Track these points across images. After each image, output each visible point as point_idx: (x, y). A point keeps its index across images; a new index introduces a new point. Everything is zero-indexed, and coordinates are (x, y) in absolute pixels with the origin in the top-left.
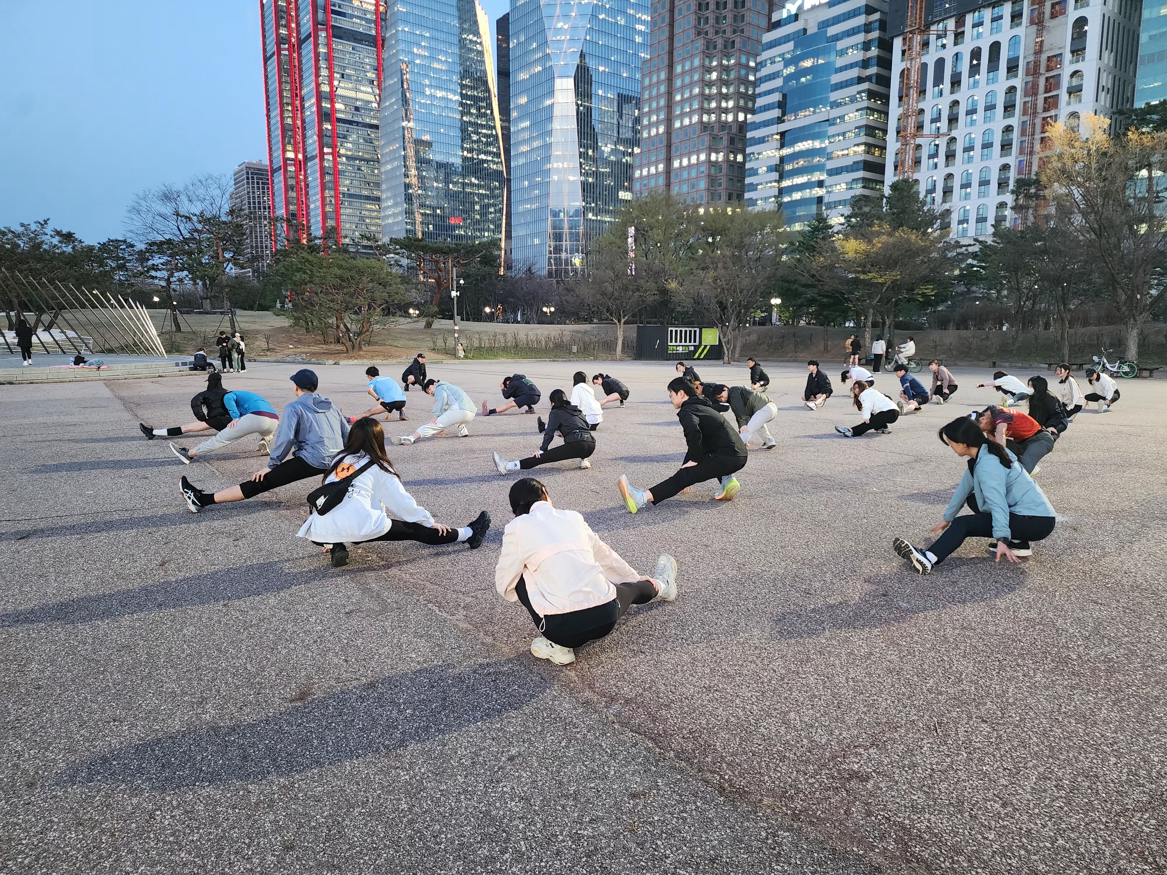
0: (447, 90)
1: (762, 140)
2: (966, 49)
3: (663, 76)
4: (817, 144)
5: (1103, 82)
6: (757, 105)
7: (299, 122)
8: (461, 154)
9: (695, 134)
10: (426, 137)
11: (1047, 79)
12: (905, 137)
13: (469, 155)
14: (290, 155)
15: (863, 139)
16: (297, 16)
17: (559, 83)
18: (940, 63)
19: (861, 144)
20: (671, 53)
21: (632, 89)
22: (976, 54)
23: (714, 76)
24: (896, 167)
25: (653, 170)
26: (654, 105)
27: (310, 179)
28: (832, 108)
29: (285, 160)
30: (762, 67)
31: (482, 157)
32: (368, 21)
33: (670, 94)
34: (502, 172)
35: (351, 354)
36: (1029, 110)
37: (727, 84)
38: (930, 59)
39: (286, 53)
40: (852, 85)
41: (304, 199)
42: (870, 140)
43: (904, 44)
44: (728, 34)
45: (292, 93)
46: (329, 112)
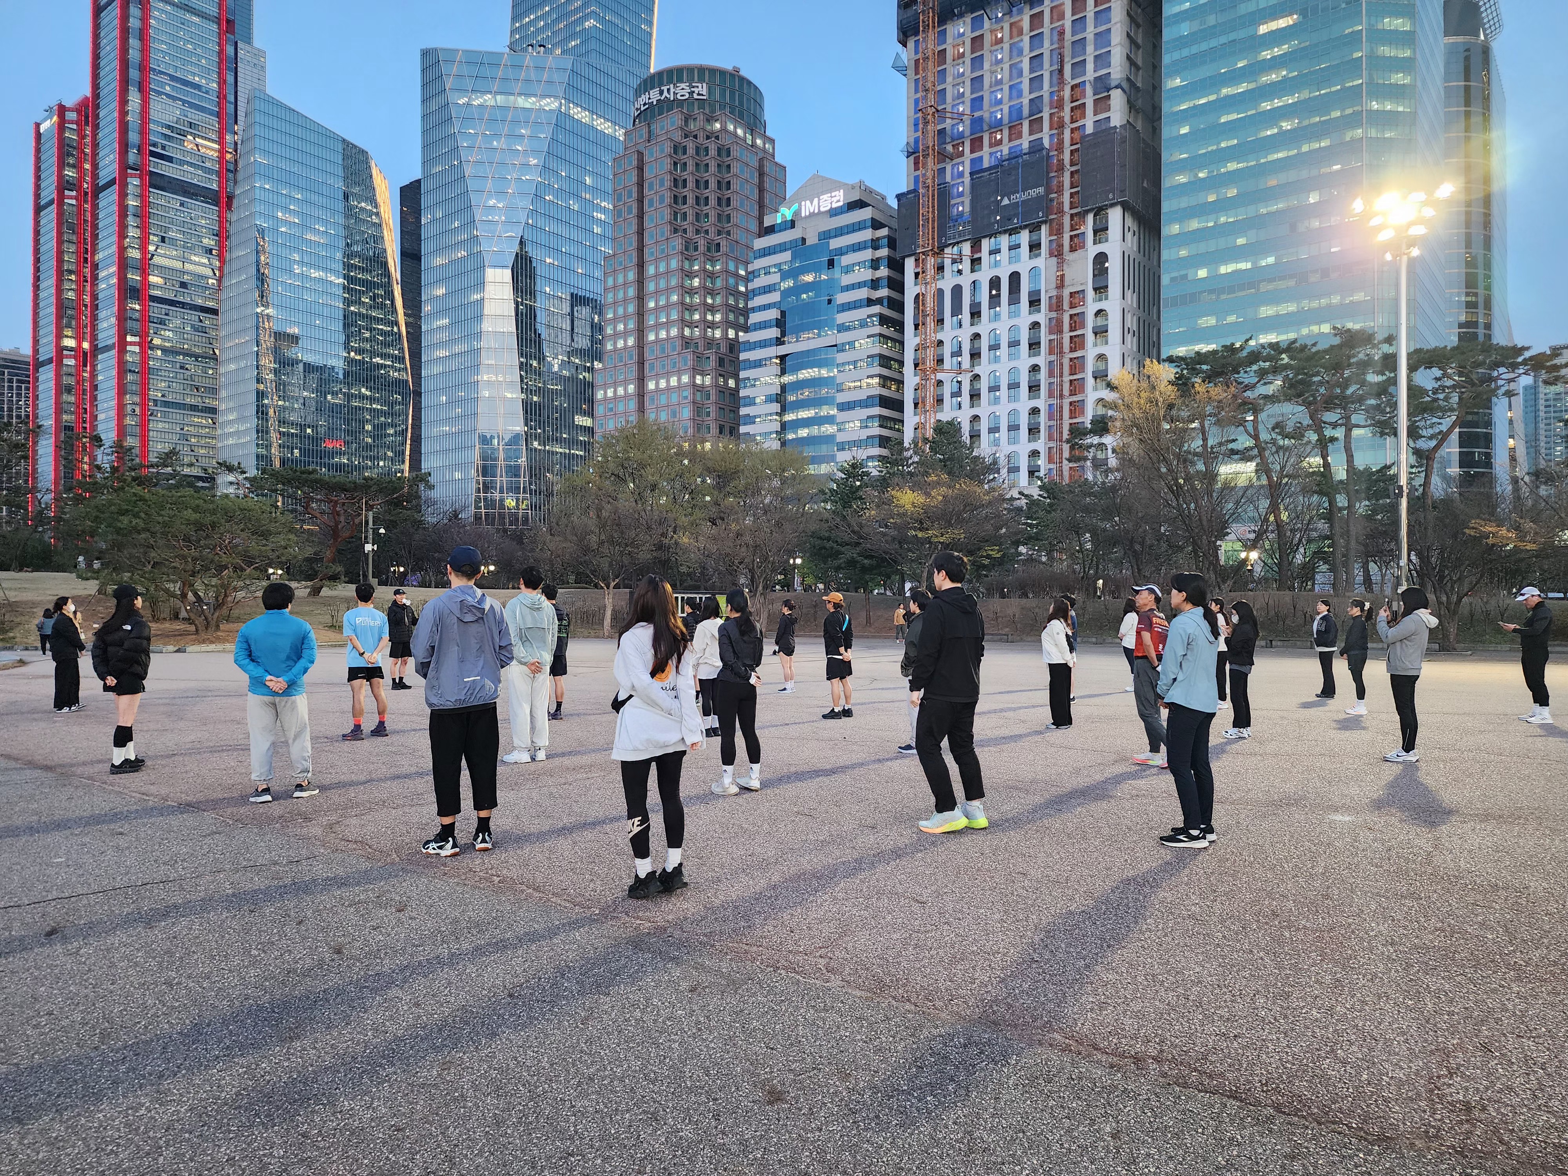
0: (325, 269)
1: (758, 364)
2: (984, 276)
3: (632, 276)
4: (824, 373)
5: (1128, 324)
6: (750, 322)
7: (87, 299)
8: (346, 355)
9: (674, 350)
10: (295, 330)
11: (1071, 316)
12: (924, 371)
13: (358, 357)
14: (70, 343)
15: (878, 370)
16: (95, 154)
17: (491, 274)
18: (957, 291)
19: (876, 376)
20: (641, 249)
21: (592, 288)
22: (995, 283)
23: (696, 282)
24: (916, 405)
25: (621, 391)
26: (621, 311)
27: (100, 378)
28: (839, 331)
29: (60, 350)
30: (755, 277)
31: (378, 360)
32: (209, 171)
33: (641, 298)
34: (407, 381)
35: (203, 635)
36: (1055, 349)
37: (712, 293)
38: (947, 284)
39: (74, 202)
40: (861, 307)
41: (88, 407)
42: (885, 372)
43: (917, 266)
44: (712, 235)
45: (79, 257)
46: (138, 286)
